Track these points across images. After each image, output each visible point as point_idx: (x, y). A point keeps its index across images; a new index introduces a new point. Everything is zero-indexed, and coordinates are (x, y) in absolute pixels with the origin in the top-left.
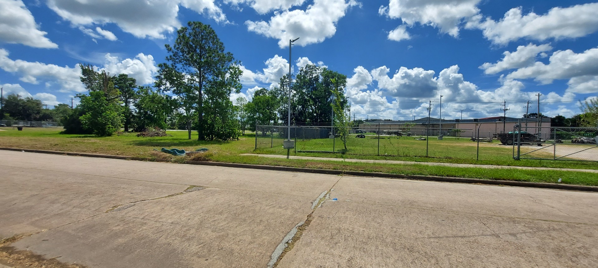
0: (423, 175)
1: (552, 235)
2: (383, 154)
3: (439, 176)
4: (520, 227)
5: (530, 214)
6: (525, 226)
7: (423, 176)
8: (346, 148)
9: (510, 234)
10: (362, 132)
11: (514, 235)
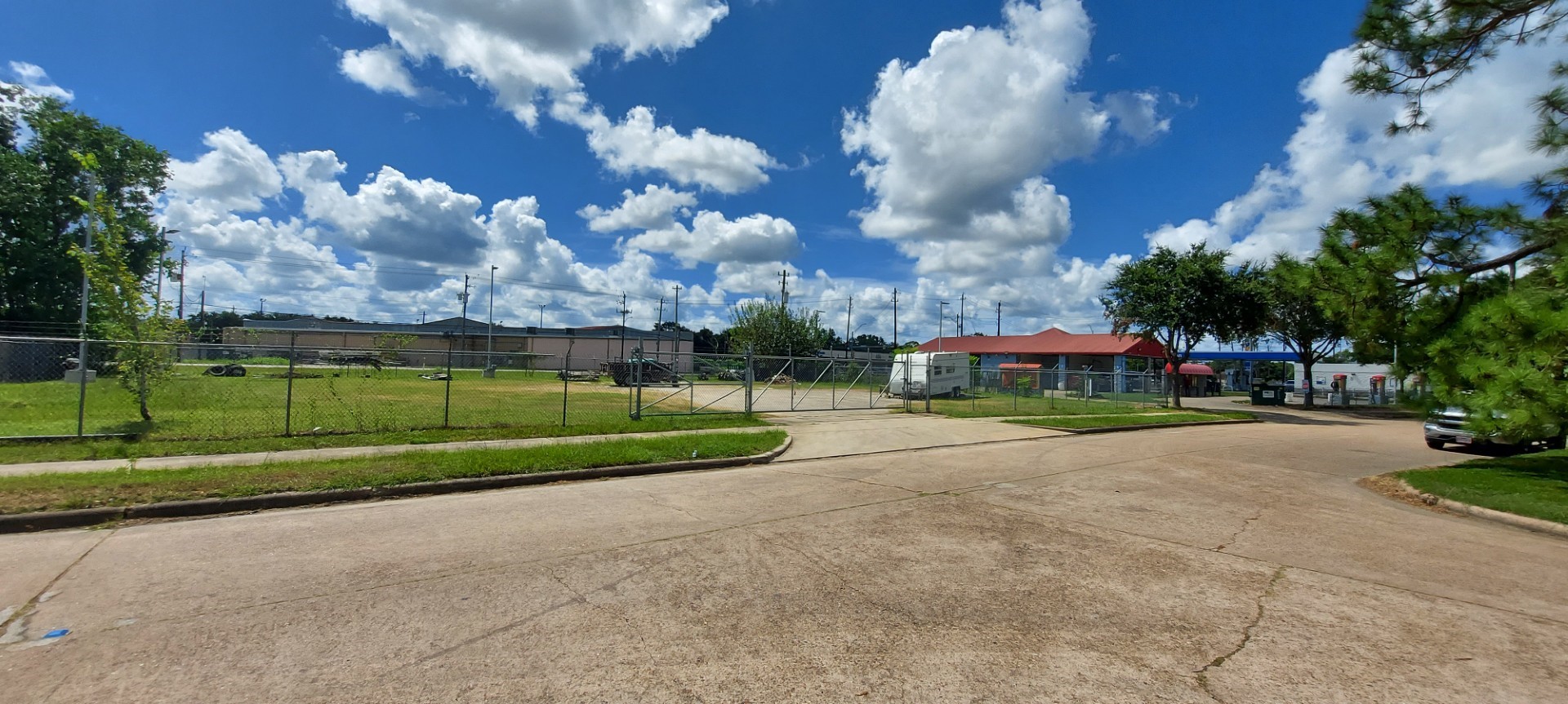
0: (429, 479)
1: (673, 566)
2: (304, 431)
3: (472, 476)
4: (625, 566)
5: (644, 532)
6: (633, 560)
7: (428, 483)
8: (147, 418)
9: (606, 588)
10: (233, 355)
11: (611, 587)
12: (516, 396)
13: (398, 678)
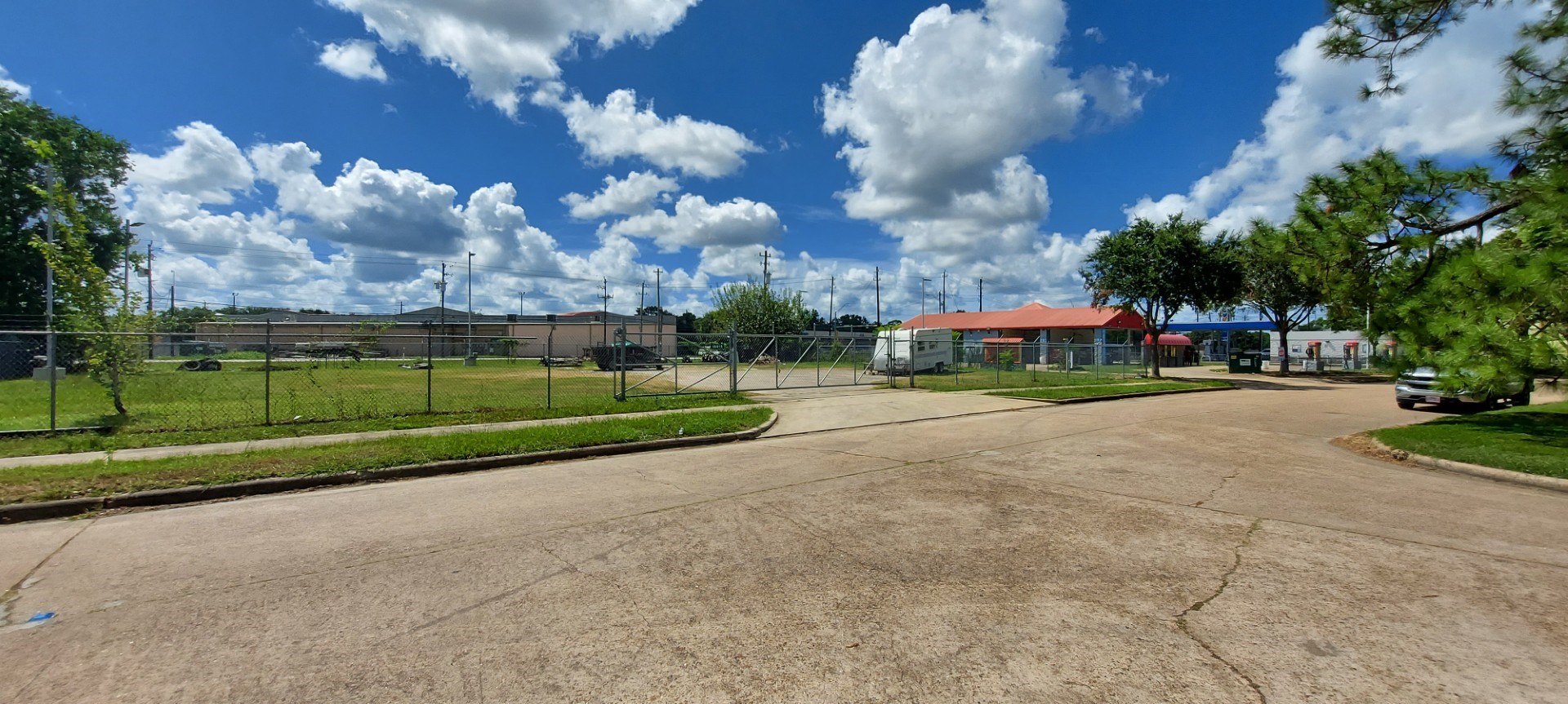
0: (414, 462)
1: (662, 535)
2: (284, 419)
3: (458, 458)
4: (614, 537)
5: (633, 505)
6: (622, 532)
7: (414, 466)
8: (122, 411)
9: (597, 557)
10: (207, 350)
11: (602, 557)
12: (498, 382)
13: (392, 647)
